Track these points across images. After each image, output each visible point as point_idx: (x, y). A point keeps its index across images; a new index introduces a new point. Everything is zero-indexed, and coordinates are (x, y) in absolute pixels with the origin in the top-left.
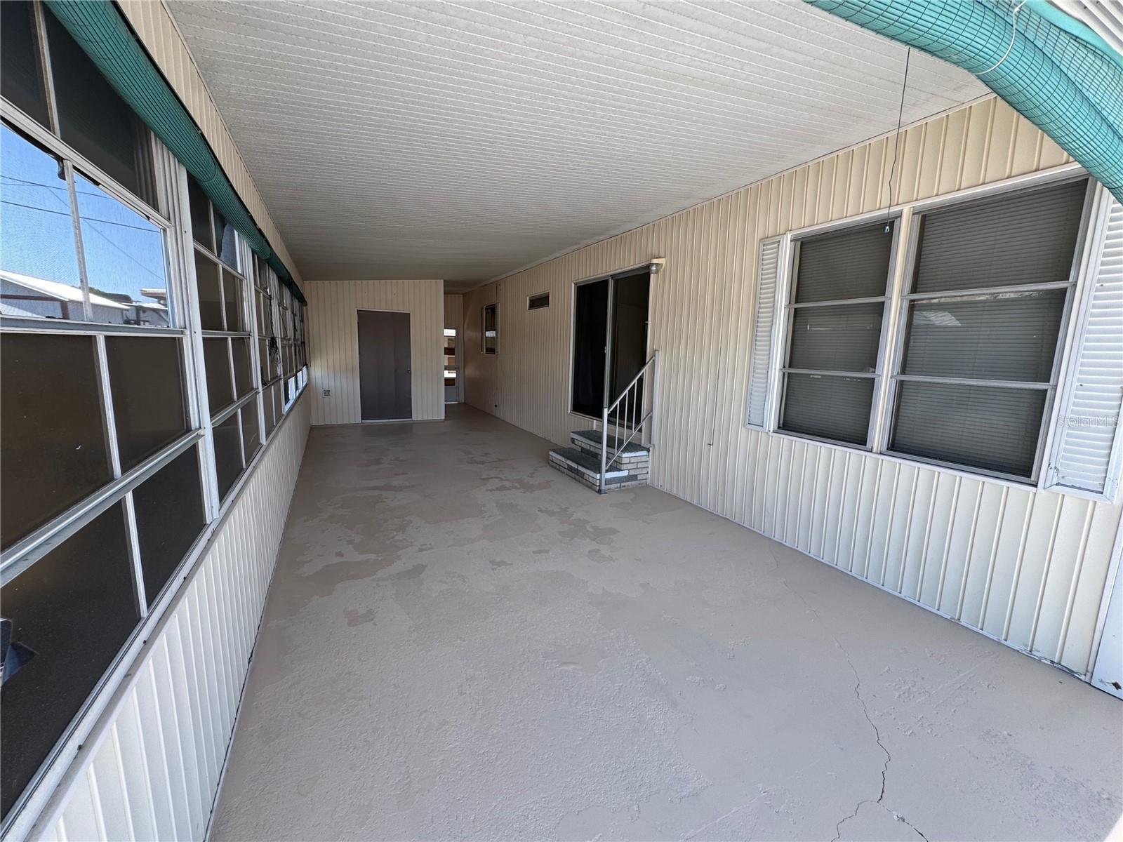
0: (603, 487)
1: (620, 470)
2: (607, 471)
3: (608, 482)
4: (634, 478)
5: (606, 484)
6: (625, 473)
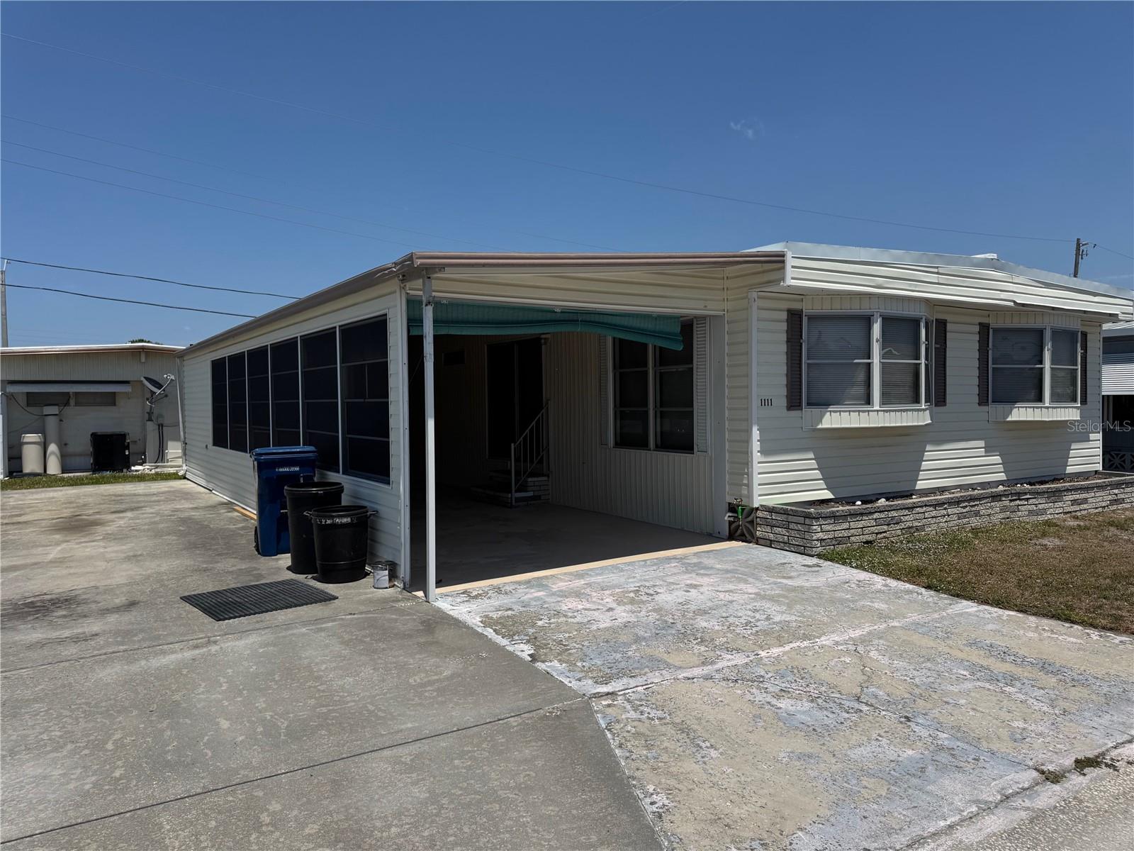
0: (514, 503)
1: (527, 491)
2: (516, 491)
3: (518, 500)
4: (539, 497)
5: (516, 502)
6: (531, 494)
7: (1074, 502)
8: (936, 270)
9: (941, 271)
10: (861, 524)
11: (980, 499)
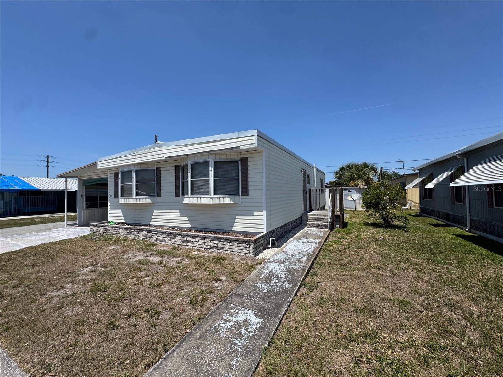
7: (183, 241)
8: (135, 154)
9: (136, 154)
10: (99, 229)
11: (135, 230)
